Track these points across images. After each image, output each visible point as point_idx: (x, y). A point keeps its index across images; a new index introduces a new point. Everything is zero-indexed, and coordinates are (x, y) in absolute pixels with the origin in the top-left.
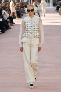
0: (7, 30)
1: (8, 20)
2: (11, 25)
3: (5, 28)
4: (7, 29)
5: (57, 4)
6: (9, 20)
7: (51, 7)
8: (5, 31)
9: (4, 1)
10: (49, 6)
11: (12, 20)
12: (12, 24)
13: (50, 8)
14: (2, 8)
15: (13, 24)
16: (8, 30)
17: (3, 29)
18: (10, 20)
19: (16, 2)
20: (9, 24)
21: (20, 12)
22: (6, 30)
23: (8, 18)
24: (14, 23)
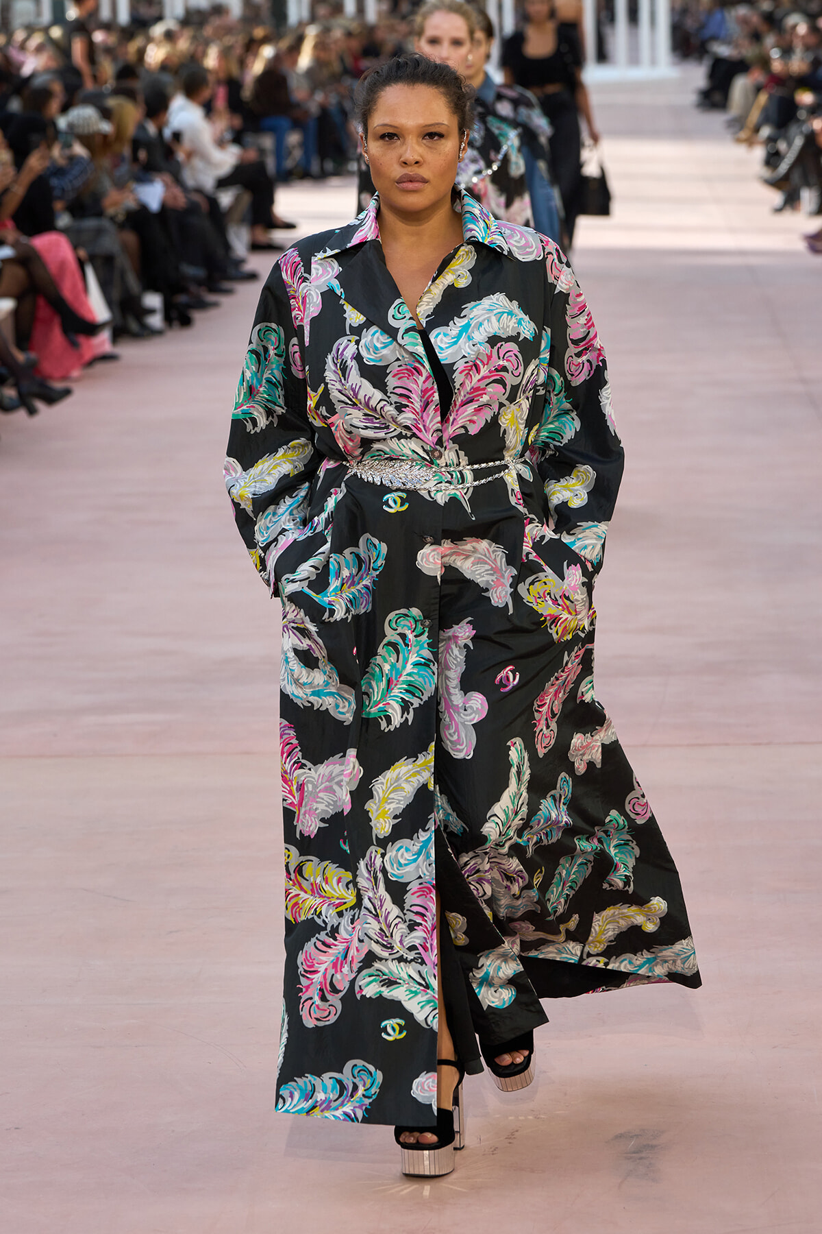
0: (224, 300)
1: (226, 199)
2: (256, 247)
3: (200, 283)
4: (215, 289)
5: (715, 38)
6: (237, 200)
7: (653, 62)
8: (203, 305)
9: (179, 11)
10: (634, 60)
11: (270, 201)
12: (262, 237)
13: (641, 73)
14: (167, 78)
15: (279, 236)
16: (228, 292)
17: (184, 290)
18: (247, 198)
19: (305, 14)
20: (239, 240)
21: (344, 114)
22: (212, 298)
23: (223, 183)
24: (290, 226)
